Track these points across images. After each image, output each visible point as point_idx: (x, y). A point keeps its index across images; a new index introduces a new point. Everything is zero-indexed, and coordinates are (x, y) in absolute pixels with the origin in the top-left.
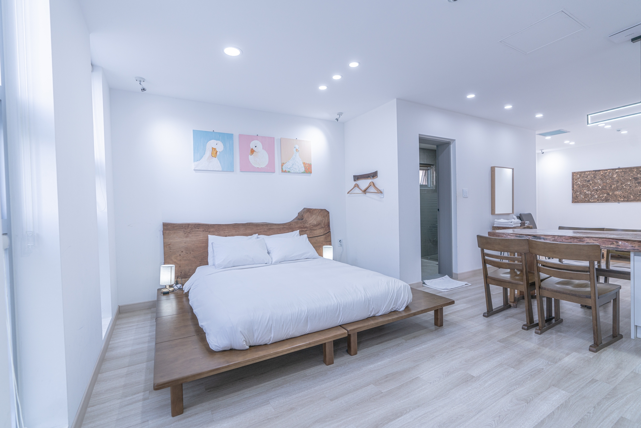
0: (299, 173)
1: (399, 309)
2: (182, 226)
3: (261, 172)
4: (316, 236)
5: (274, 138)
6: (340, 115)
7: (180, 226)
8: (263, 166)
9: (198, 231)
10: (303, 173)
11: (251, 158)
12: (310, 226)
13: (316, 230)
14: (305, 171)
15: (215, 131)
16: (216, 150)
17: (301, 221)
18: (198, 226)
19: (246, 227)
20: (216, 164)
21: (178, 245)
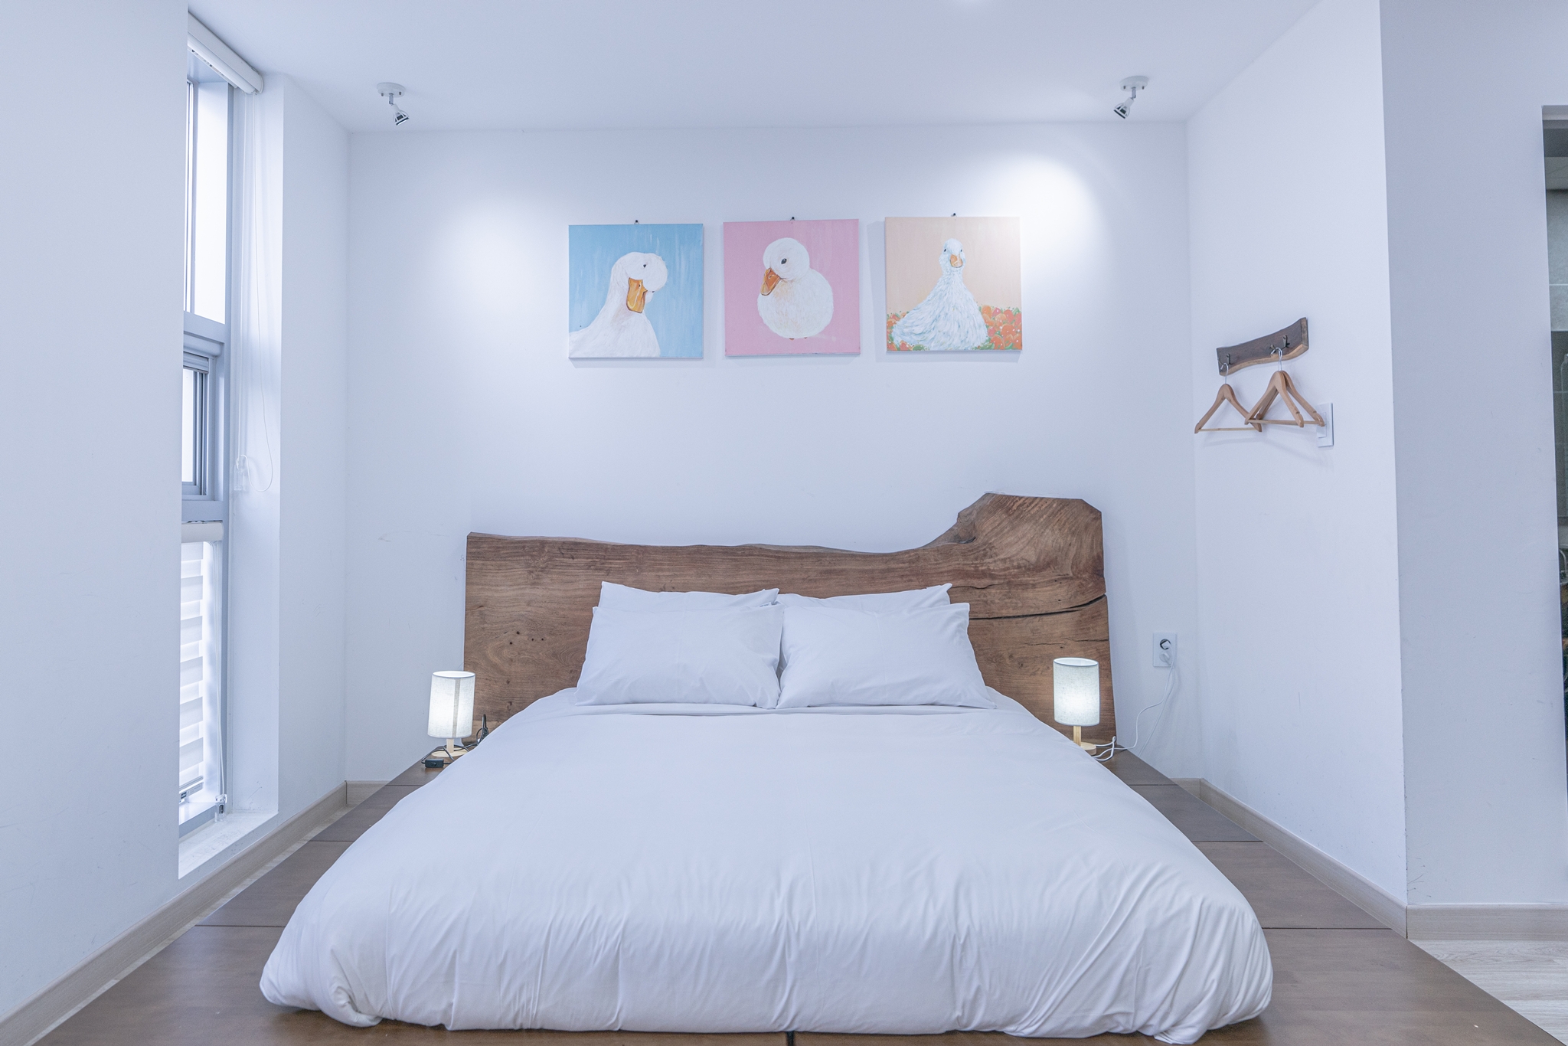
0: (965, 351)
1: (1165, 1032)
2: (524, 547)
3: (804, 355)
4: (1032, 611)
5: (856, 222)
6: (1134, 88)
7: (516, 548)
8: (812, 330)
9: (569, 566)
10: (980, 349)
11: (766, 305)
12: (1004, 570)
13: (1034, 586)
14: (990, 341)
15: (640, 222)
16: (643, 287)
17: (964, 546)
18: (572, 549)
19: (736, 560)
20: (640, 333)
21: (510, 610)
